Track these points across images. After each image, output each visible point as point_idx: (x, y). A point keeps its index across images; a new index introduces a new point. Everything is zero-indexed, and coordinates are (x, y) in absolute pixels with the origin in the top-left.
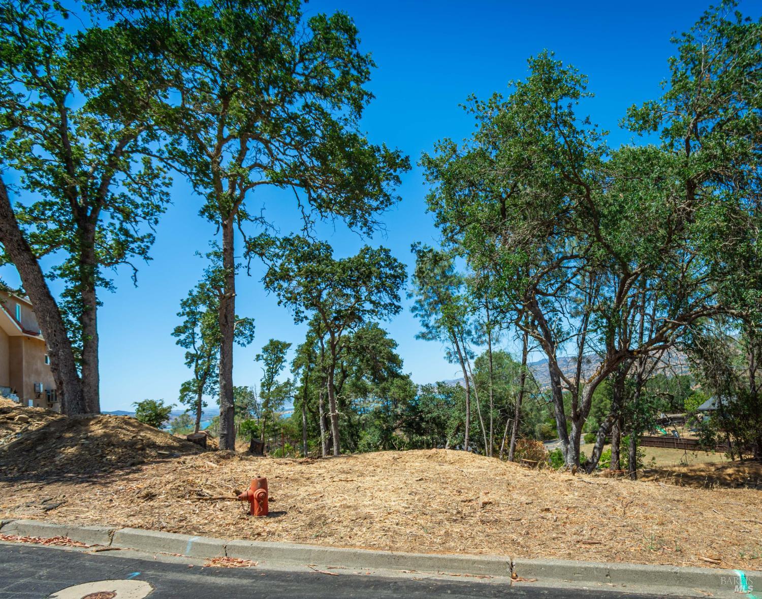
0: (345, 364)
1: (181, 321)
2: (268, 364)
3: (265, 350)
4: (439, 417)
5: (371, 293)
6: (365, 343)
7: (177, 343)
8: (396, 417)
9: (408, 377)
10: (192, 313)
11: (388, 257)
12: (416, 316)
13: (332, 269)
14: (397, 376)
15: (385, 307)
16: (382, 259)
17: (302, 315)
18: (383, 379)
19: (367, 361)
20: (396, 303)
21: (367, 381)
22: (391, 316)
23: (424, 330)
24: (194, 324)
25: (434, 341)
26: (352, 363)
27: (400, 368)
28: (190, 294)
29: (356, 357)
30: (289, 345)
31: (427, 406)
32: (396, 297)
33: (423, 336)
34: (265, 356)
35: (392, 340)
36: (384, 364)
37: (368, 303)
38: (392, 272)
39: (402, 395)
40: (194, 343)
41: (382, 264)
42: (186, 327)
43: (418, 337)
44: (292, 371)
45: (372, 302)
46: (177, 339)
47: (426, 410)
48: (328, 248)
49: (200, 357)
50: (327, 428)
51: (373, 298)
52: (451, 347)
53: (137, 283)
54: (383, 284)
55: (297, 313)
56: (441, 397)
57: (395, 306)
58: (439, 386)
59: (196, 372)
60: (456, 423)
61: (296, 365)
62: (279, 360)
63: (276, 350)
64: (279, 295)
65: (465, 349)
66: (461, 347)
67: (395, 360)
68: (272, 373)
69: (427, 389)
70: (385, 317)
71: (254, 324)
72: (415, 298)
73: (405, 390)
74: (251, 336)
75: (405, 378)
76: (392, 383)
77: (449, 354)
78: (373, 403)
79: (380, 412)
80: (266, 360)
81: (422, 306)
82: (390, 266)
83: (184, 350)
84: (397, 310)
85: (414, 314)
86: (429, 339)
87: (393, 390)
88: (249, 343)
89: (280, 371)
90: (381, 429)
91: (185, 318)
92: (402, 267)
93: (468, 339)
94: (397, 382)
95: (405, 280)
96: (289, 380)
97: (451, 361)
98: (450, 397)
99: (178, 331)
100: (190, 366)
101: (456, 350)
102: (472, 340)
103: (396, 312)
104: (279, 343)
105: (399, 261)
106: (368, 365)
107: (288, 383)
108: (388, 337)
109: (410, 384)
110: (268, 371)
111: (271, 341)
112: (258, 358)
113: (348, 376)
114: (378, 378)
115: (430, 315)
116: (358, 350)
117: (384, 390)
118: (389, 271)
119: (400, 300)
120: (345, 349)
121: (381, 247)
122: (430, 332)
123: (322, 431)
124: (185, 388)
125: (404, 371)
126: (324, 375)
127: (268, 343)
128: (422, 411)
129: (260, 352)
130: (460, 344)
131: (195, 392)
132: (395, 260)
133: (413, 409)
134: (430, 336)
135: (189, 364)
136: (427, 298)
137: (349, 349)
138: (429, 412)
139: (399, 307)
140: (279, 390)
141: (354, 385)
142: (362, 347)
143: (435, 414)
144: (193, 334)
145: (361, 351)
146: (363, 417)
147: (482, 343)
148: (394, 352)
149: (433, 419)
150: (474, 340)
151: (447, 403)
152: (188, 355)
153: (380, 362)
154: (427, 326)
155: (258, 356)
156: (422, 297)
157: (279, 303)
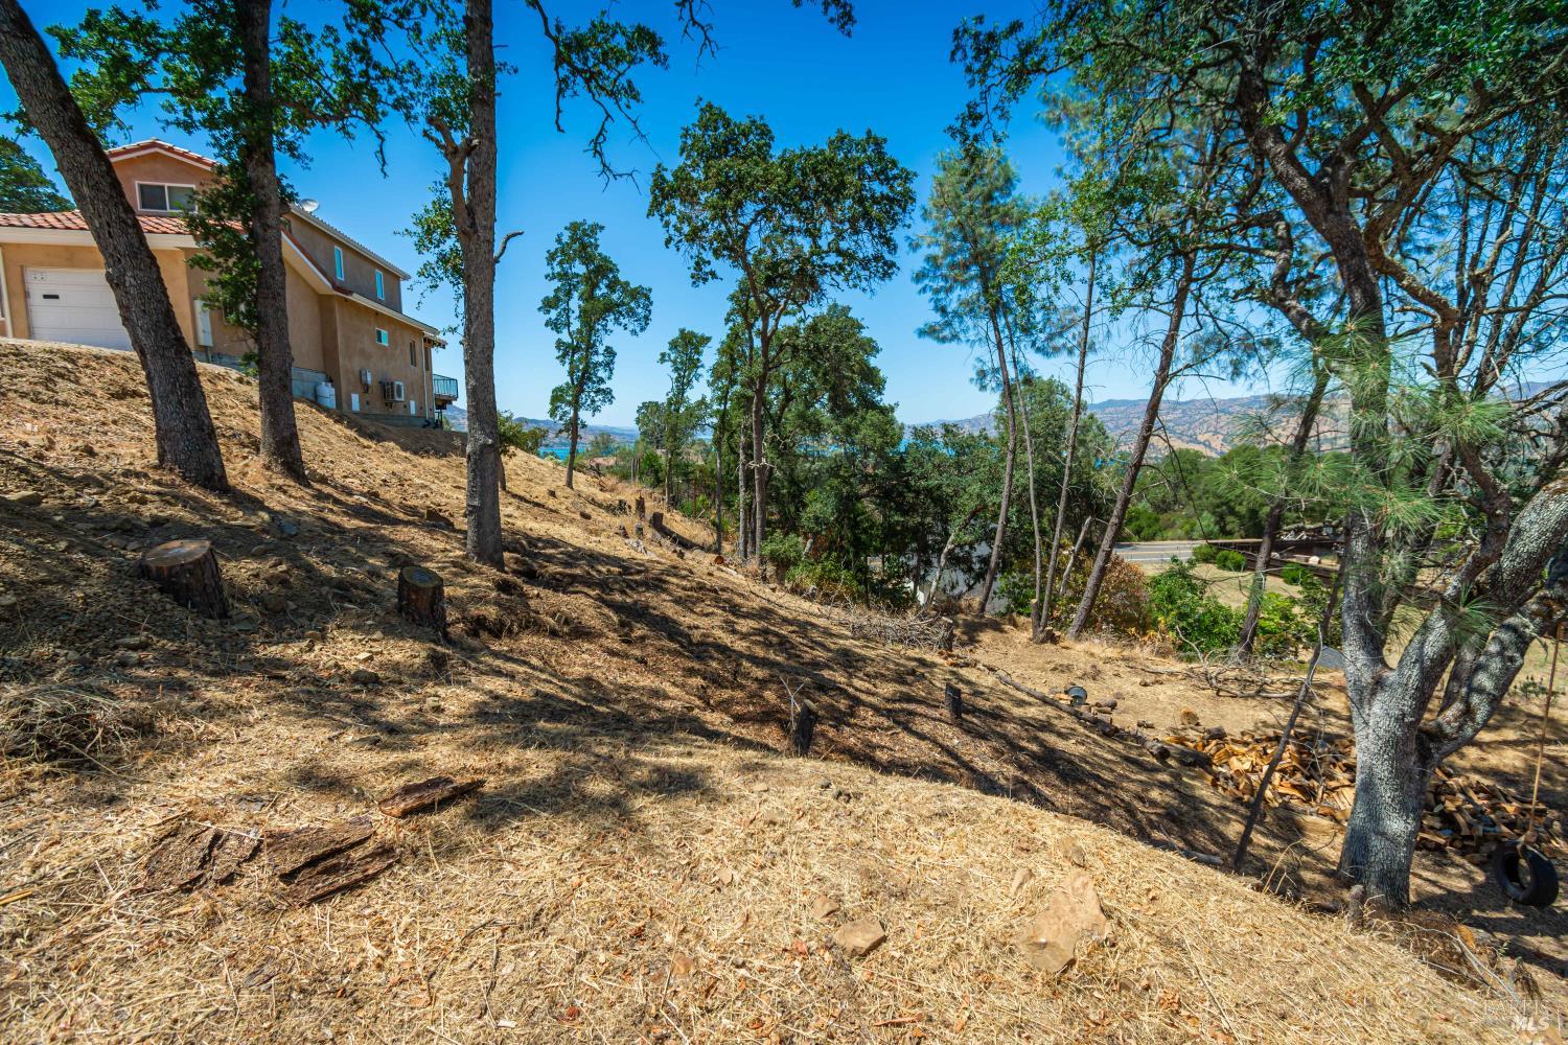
0: (790, 378)
1: (550, 288)
2: (676, 370)
3: (674, 345)
4: (939, 487)
5: (840, 235)
6: (823, 340)
7: (547, 325)
8: (865, 479)
9: (892, 409)
10: (563, 276)
11: (880, 154)
12: (924, 290)
13: (765, 170)
14: (873, 406)
15: (865, 264)
16: (869, 157)
17: (707, 269)
18: (849, 410)
19: (825, 374)
20: (888, 257)
21: (822, 409)
22: (875, 283)
23: (937, 318)
24: (569, 295)
25: (954, 343)
26: (799, 378)
27: (880, 393)
28: (559, 241)
29: (807, 364)
30: (708, 339)
31: (921, 465)
32: (888, 242)
33: (930, 332)
34: (673, 356)
35: (870, 340)
36: (853, 381)
37: (833, 255)
38: (885, 190)
39: (879, 441)
40: (568, 325)
41: (869, 170)
42: (557, 299)
43: (922, 333)
44: (710, 384)
45: (839, 252)
46: (547, 317)
47: (918, 472)
48: (765, 132)
49: (576, 349)
50: (749, 486)
51: (844, 245)
52: (987, 358)
53: (386, 168)
54: (866, 214)
55: (697, 264)
56: (949, 452)
57: (885, 263)
58: (947, 431)
59: (571, 373)
60: (972, 505)
61: (717, 374)
62: (694, 364)
63: (687, 345)
64: (667, 225)
65: (1015, 362)
66: (1008, 359)
67: (871, 377)
68: (682, 384)
69: (921, 434)
70: (864, 284)
71: (652, 296)
72: (924, 251)
73: (885, 434)
74: (647, 318)
75: (885, 411)
76: (864, 419)
77: (982, 374)
78: (832, 449)
79: (839, 467)
80: (674, 362)
81: (938, 267)
82: (882, 175)
83: (554, 336)
84: (888, 269)
85: (920, 286)
86: (944, 340)
87: (865, 431)
88: (642, 329)
89: (695, 382)
90: (839, 496)
91: (556, 284)
92: (907, 177)
93: (1025, 342)
94: (873, 416)
95: (909, 207)
96: (704, 398)
97: (983, 388)
98: (964, 454)
99: (548, 304)
100: (564, 364)
101: (997, 364)
102: (1034, 344)
103: (886, 275)
104: (693, 334)
105: (900, 166)
106: (826, 382)
107: (702, 402)
108: (865, 334)
109: (892, 422)
110: (677, 380)
111: (682, 331)
112: (663, 358)
113: (792, 398)
114: (840, 407)
115: (949, 290)
116: (810, 352)
117: (849, 430)
118: (879, 189)
119: (895, 248)
120: (789, 349)
121: (869, 132)
122: (948, 324)
123: (742, 490)
124: (557, 397)
125: (886, 400)
126: (750, 393)
127: (677, 334)
128: (910, 474)
129: (666, 349)
130: (1007, 349)
131: (569, 403)
132: (894, 164)
133: (897, 467)
134: (947, 333)
135: (562, 358)
136: (949, 252)
137: (795, 349)
138: (923, 477)
139: (892, 265)
140: (690, 411)
141: (801, 416)
142: (817, 347)
143: (933, 483)
144: (567, 310)
145: (816, 353)
146: (817, 465)
147: (1056, 350)
148: (873, 362)
149: (929, 491)
150: (1038, 344)
151: (959, 465)
152: (559, 344)
153: (847, 378)
154: (943, 310)
155: (663, 355)
156: (938, 251)
157: (668, 242)
